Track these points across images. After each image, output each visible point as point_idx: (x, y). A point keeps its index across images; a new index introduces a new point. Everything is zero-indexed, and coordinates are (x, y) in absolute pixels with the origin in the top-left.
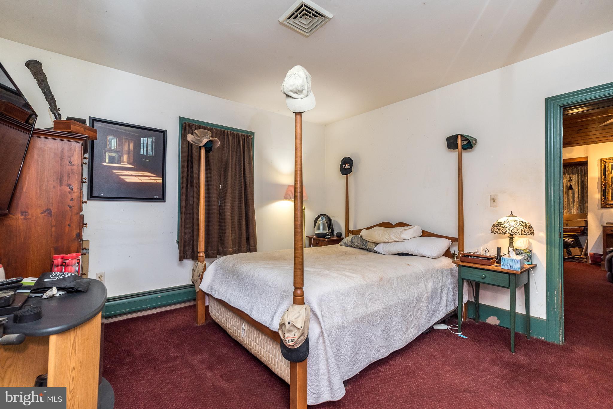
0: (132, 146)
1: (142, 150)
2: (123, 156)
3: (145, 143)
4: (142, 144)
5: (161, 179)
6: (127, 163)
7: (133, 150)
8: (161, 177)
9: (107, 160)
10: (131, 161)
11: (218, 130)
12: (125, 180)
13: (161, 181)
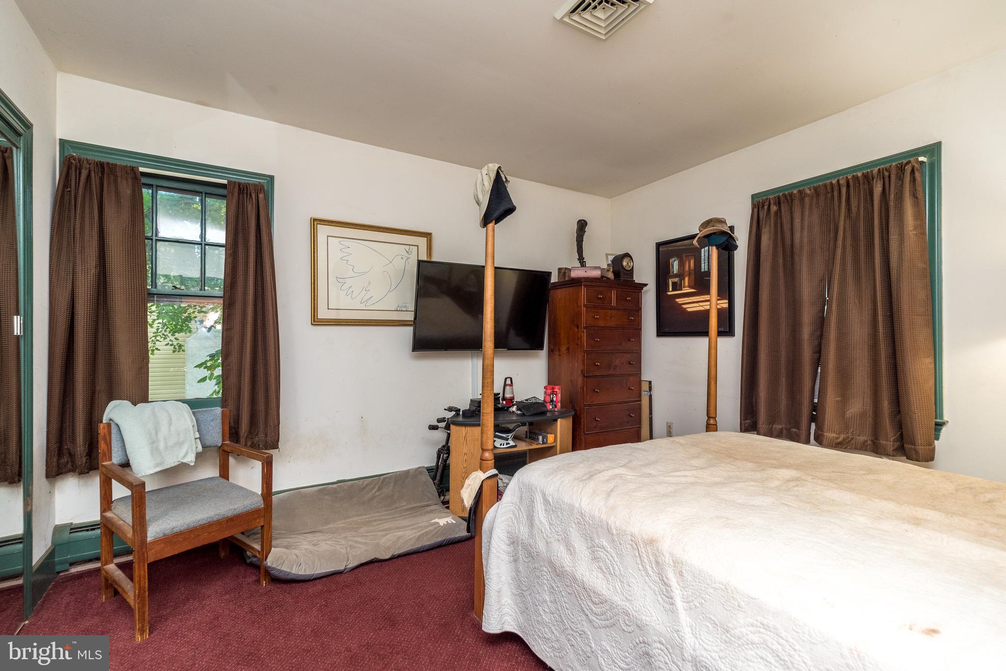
0: (692, 262)
1: (703, 265)
2: (684, 279)
3: (706, 254)
4: (703, 258)
5: (727, 301)
6: (689, 287)
7: (693, 269)
8: (727, 300)
9: (671, 289)
10: (692, 283)
11: (816, 189)
12: (687, 309)
13: (726, 306)
